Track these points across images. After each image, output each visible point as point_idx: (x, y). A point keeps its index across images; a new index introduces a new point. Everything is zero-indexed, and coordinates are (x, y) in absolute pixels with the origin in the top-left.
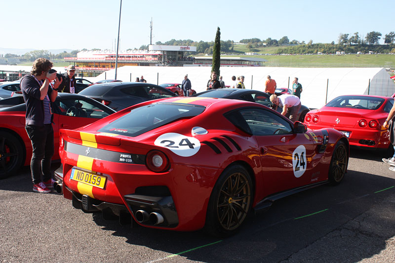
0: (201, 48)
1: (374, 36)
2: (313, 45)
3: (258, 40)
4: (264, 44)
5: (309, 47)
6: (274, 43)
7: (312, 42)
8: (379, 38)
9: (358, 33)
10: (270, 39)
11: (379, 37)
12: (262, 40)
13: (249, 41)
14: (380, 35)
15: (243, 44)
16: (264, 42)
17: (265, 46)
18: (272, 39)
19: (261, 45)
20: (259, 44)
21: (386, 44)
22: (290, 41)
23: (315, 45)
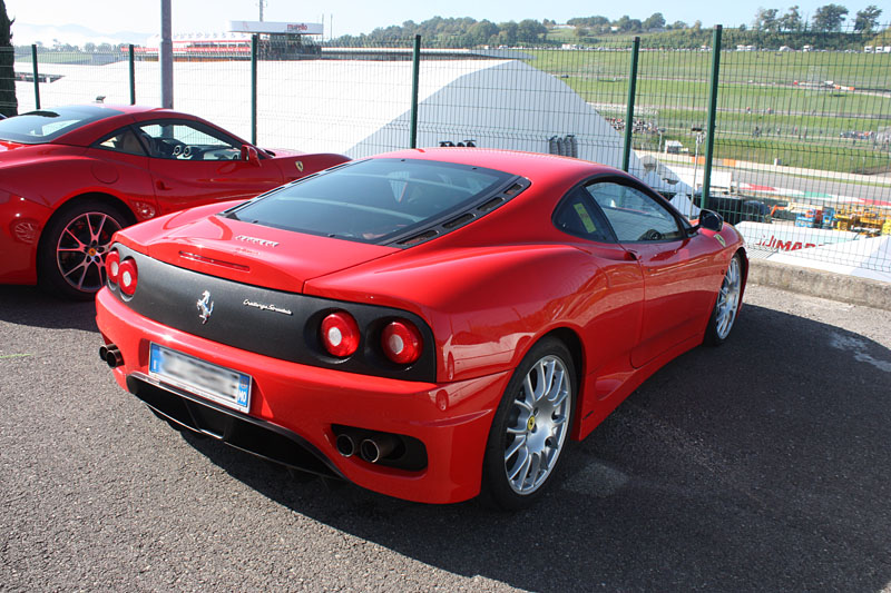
0: (482, 33)
1: (831, 15)
2: (701, 32)
3: (603, 21)
4: (614, 29)
5: (693, 35)
6: (634, 27)
7: (699, 24)
8: (844, 19)
9: (797, 7)
10: (628, 18)
11: (843, 16)
12: (611, 21)
13: (585, 21)
14: (845, 12)
15: (574, 27)
16: (615, 23)
17: (614, 32)
18: (631, 18)
19: (608, 31)
20: (603, 28)
21: (857, 32)
22: (667, 23)
23: (706, 30)
